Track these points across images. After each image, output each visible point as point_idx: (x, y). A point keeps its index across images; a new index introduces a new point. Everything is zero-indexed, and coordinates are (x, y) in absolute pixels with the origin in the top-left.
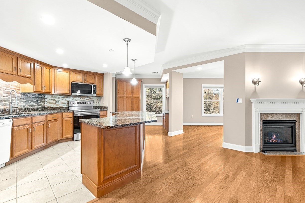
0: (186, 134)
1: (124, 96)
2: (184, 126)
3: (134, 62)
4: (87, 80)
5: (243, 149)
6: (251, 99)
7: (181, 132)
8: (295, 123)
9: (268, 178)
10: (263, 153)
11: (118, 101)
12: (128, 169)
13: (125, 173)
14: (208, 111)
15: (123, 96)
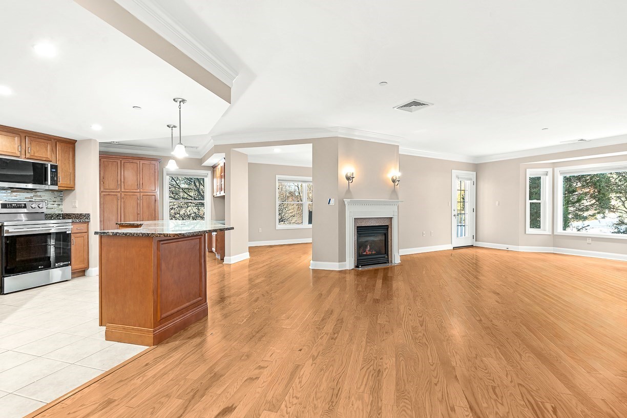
0: (254, 258)
1: (119, 192)
2: (250, 248)
3: (171, 131)
4: (32, 152)
5: (335, 266)
6: (344, 200)
7: (246, 256)
8: (388, 228)
9: (361, 290)
10: (357, 269)
11: (103, 203)
12: (192, 302)
13: (187, 309)
14: (282, 221)
15: (117, 192)
